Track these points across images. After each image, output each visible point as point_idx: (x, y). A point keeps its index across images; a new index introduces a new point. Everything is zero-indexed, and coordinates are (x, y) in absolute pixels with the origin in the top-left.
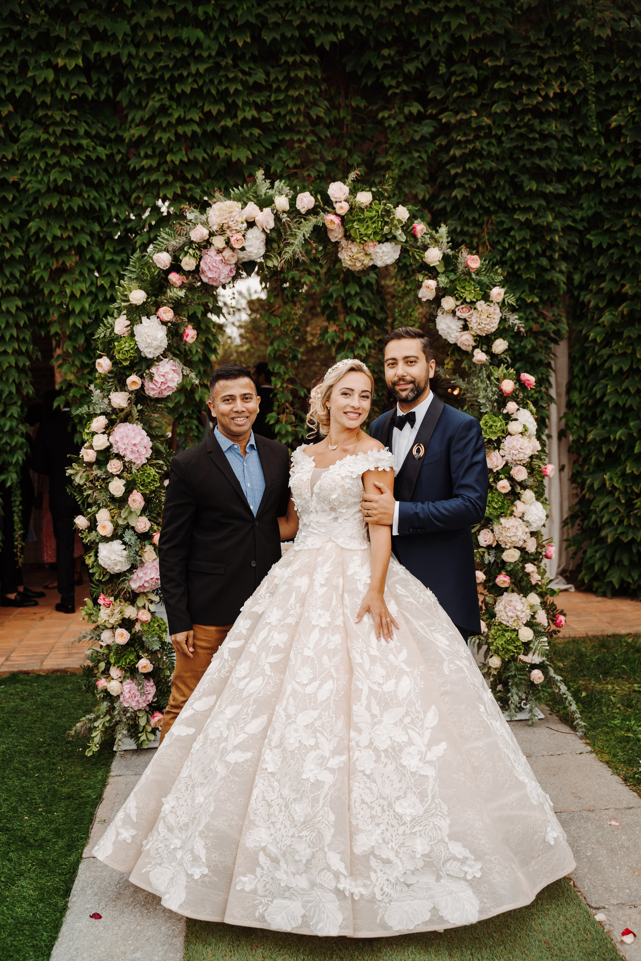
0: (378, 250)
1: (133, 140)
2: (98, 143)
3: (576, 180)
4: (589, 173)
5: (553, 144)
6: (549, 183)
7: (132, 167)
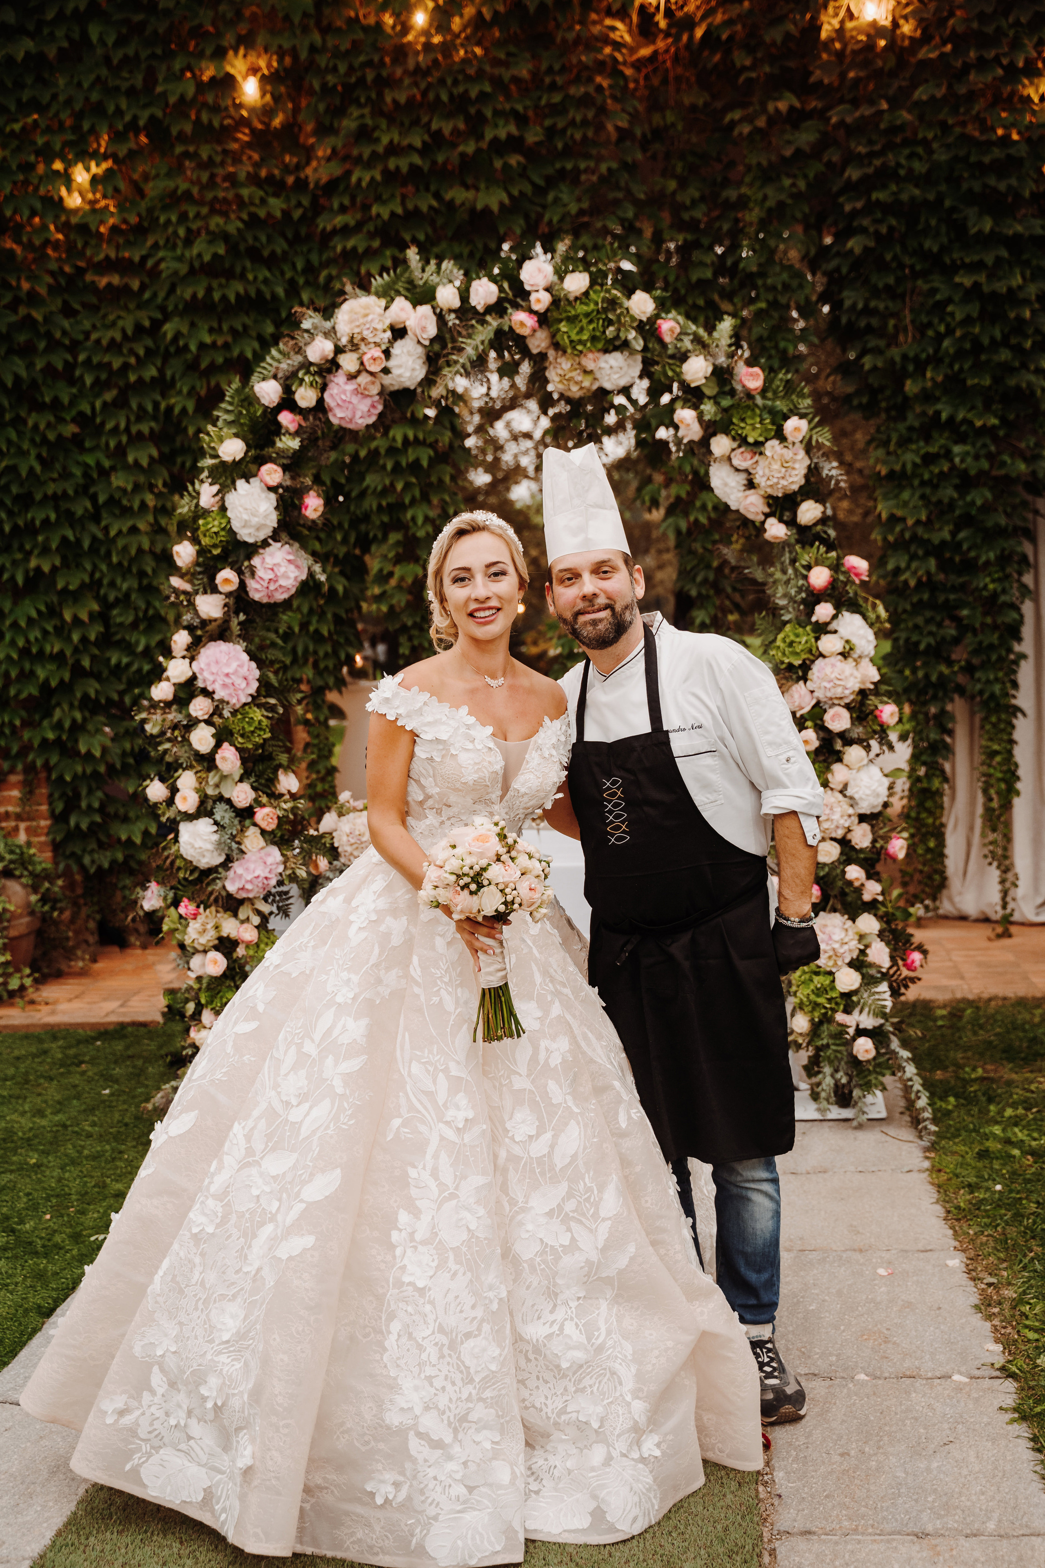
0: (603, 365)
1: (322, 184)
2: (270, 191)
6: (1018, 217)
7: (321, 226)
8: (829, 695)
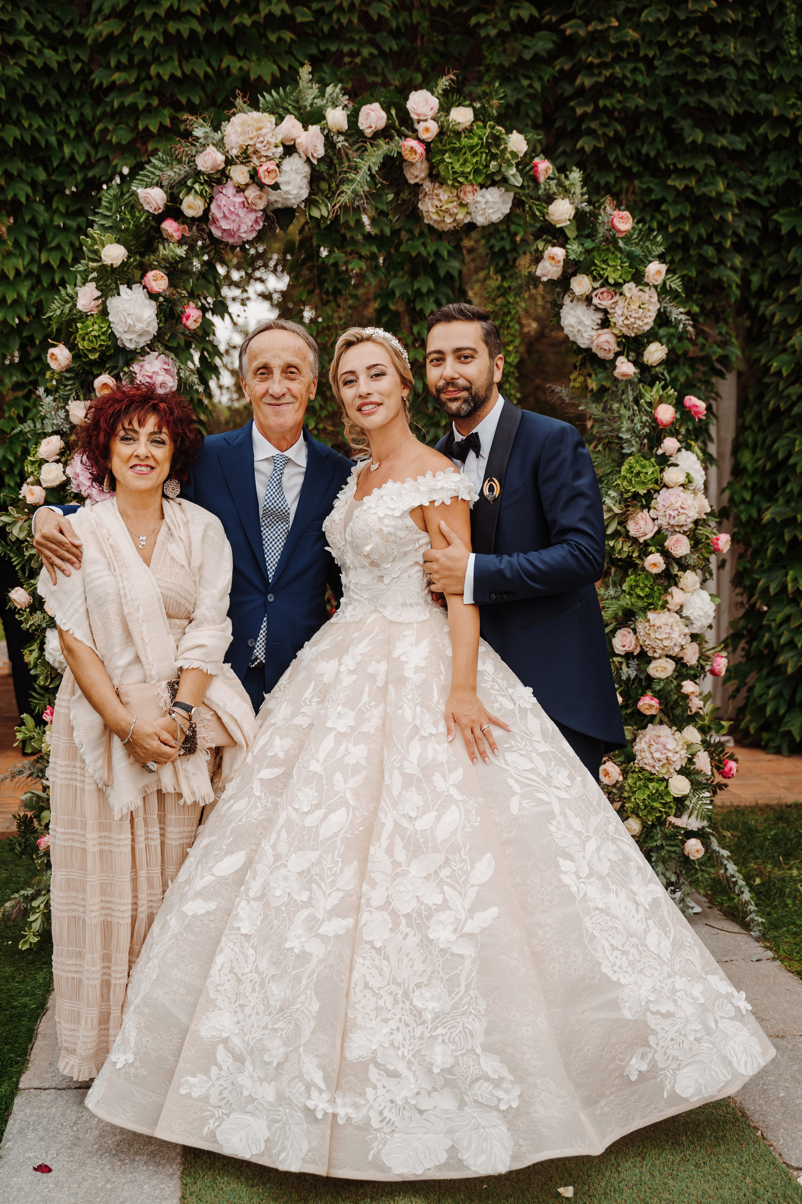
0: (479, 199)
1: (100, 40)
2: (46, 43)
3: (762, 130)
4: (782, 120)
5: (731, 73)
6: (721, 133)
7: (96, 82)
8: (672, 522)
